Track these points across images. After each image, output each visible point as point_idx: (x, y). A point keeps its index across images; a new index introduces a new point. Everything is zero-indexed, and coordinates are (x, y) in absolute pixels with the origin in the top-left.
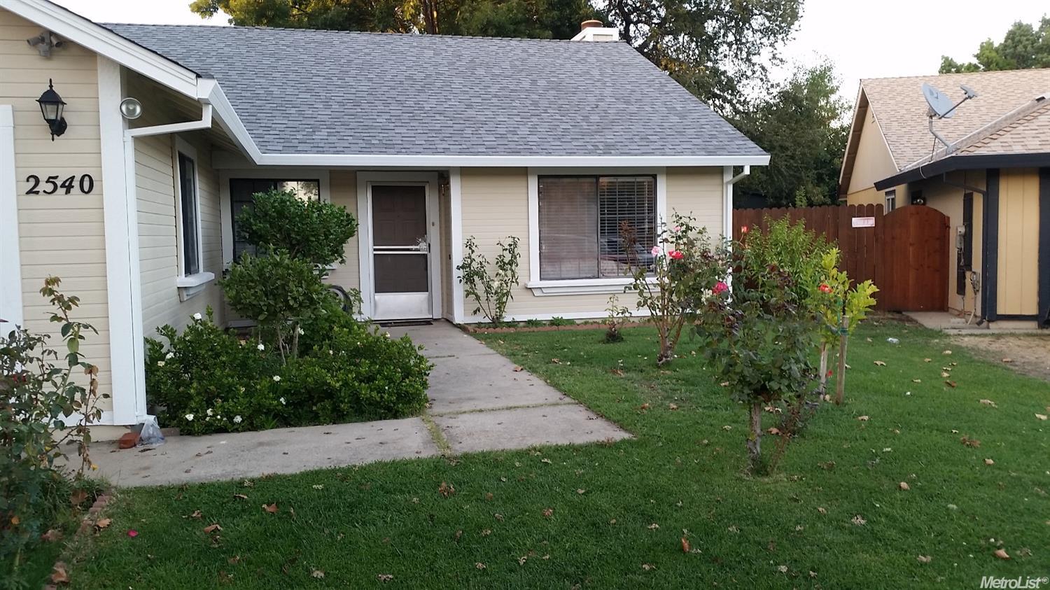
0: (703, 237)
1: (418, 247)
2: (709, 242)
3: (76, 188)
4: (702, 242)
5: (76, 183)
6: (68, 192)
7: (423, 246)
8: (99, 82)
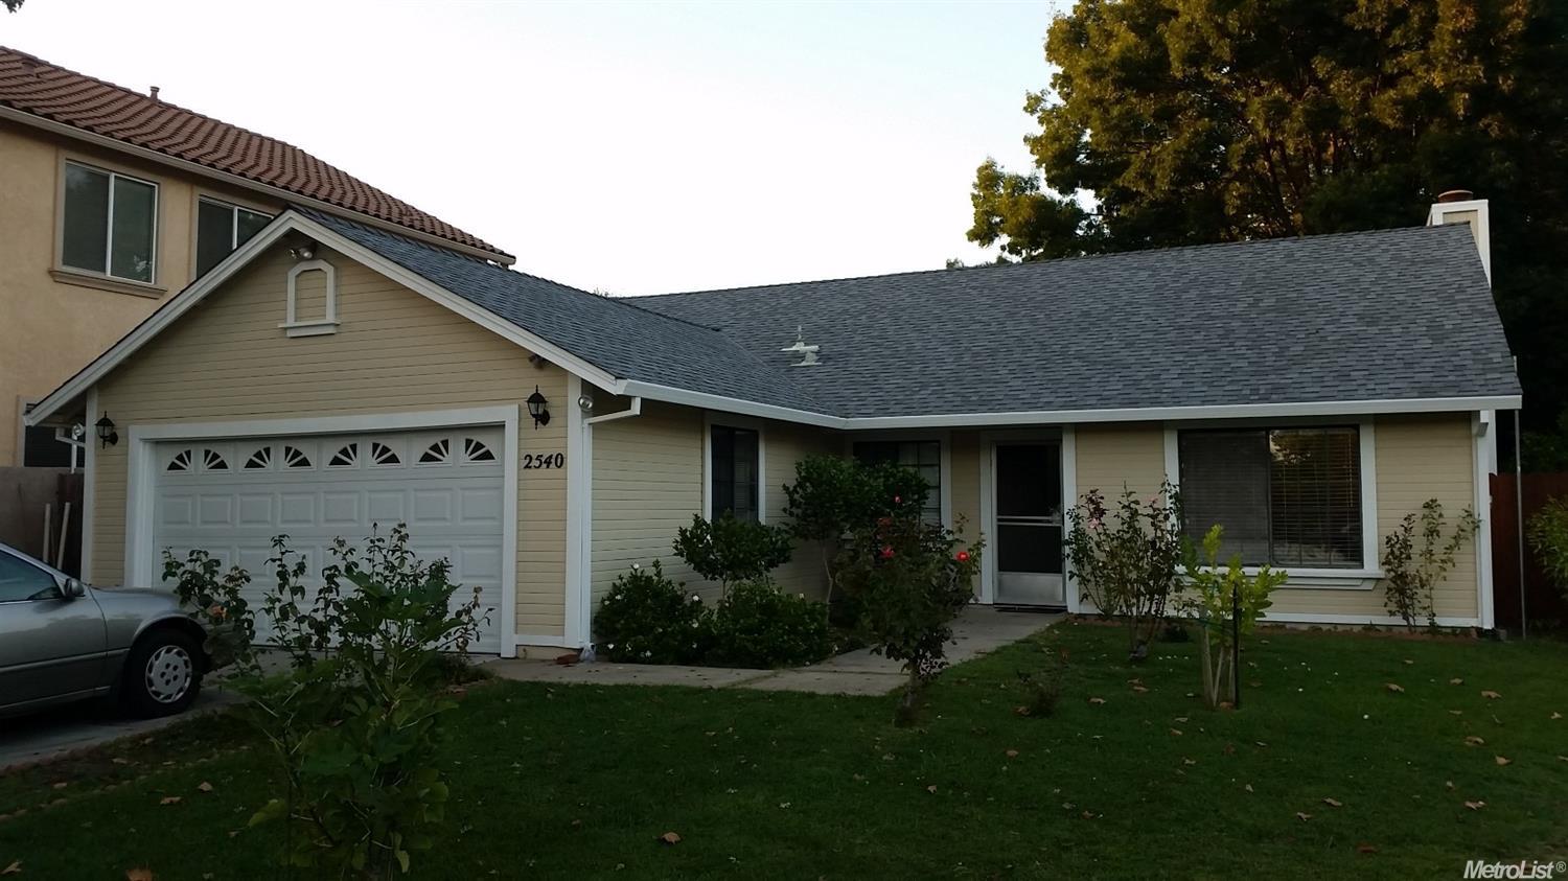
0: (1434, 514)
1: (1049, 518)
2: (1441, 520)
3: (553, 465)
4: (1431, 520)
5: (553, 460)
6: (548, 467)
7: (1056, 517)
8: (569, 395)
